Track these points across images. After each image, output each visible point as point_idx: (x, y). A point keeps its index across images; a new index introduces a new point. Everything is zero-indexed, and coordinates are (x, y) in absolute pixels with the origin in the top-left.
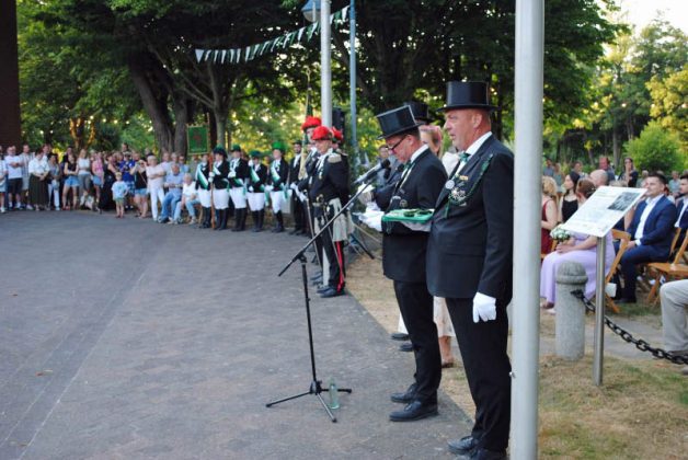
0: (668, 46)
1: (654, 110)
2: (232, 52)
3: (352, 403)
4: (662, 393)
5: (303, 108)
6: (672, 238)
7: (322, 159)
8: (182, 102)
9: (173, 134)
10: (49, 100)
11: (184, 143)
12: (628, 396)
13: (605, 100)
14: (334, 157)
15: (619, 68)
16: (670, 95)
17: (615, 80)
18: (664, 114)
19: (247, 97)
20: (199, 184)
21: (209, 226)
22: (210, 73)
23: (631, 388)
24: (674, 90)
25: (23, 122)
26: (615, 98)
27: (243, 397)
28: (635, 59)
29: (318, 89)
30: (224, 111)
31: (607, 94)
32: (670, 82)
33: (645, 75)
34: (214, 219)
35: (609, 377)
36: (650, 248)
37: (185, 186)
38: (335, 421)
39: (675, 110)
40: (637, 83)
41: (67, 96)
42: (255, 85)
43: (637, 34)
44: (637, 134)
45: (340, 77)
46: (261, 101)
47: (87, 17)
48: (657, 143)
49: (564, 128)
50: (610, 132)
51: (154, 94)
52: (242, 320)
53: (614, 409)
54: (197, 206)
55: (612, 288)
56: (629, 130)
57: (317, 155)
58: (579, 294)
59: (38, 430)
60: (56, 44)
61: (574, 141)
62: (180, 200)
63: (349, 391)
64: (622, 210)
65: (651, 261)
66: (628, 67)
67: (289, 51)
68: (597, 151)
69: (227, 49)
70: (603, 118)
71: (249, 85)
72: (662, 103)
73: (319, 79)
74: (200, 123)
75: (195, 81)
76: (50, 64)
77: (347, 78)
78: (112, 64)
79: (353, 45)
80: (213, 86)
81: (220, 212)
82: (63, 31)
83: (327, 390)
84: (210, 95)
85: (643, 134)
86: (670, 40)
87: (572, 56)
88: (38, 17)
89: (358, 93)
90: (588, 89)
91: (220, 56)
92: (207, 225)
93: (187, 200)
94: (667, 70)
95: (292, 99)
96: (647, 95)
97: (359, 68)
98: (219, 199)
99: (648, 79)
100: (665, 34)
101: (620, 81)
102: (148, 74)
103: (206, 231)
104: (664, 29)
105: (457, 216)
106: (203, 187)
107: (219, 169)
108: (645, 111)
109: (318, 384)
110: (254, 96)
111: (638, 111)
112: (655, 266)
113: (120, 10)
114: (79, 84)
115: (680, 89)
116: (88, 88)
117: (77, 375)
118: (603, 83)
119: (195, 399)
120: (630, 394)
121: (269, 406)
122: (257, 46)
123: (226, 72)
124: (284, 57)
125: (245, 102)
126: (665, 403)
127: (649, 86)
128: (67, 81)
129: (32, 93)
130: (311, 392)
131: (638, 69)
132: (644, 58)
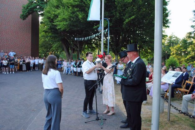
0: (174, 40)
1: (171, 54)
3: (106, 123)
4: (185, 124)
5: (97, 51)
6: (182, 82)
8: (72, 49)
9: (70, 55)
10: (45, 48)
11: (72, 57)
12: (177, 125)
15: (164, 44)
18: (173, 54)
19: (86, 48)
20: (74, 66)
22: (78, 43)
23: (177, 122)
24: (176, 49)
25: (40, 52)
27: (79, 119)
28: (167, 43)
29: (101, 47)
30: (80, 51)
32: (175, 47)
33: (169, 46)
34: (77, 74)
35: (171, 119)
36: (177, 85)
38: (102, 128)
39: (176, 53)
40: (168, 48)
41: (49, 47)
42: (88, 46)
43: (168, 37)
45: (105, 45)
46: (89, 49)
48: (172, 60)
51: (66, 47)
52: (81, 98)
53: (174, 128)
56: (166, 57)
58: (163, 97)
59: (29, 126)
60: (47, 37)
62: (70, 70)
63: (106, 120)
64: (176, 77)
65: (178, 88)
66: (166, 44)
67: (95, 39)
69: (82, 38)
71: (86, 46)
72: (173, 52)
73: (101, 45)
74: (76, 53)
75: (75, 45)
76: (46, 41)
77: (107, 45)
78: (58, 41)
79: (109, 38)
80: (78, 46)
81: (79, 73)
82: (48, 34)
83: (100, 119)
84: (78, 48)
85: (169, 58)
86: (175, 39)
88: (43, 31)
89: (109, 48)
92: (76, 75)
94: (174, 45)
95: (95, 49)
96: (170, 50)
97: (110, 43)
98: (79, 70)
100: (174, 38)
101: (164, 47)
102: (65, 43)
103: (75, 77)
104: (174, 36)
106: (75, 67)
108: (169, 54)
109: (98, 118)
110: (87, 48)
111: (168, 53)
112: (178, 89)
113: (59, 29)
114: (52, 45)
116: (53, 46)
117: (41, 111)
119: (68, 119)
120: (177, 124)
121: (86, 123)
122: (88, 37)
123: (81, 43)
124: (94, 40)
125: (85, 49)
126: (187, 127)
127: (170, 48)
128: (49, 44)
129: (42, 47)
130: (96, 120)
131: (168, 45)
132: (169, 42)
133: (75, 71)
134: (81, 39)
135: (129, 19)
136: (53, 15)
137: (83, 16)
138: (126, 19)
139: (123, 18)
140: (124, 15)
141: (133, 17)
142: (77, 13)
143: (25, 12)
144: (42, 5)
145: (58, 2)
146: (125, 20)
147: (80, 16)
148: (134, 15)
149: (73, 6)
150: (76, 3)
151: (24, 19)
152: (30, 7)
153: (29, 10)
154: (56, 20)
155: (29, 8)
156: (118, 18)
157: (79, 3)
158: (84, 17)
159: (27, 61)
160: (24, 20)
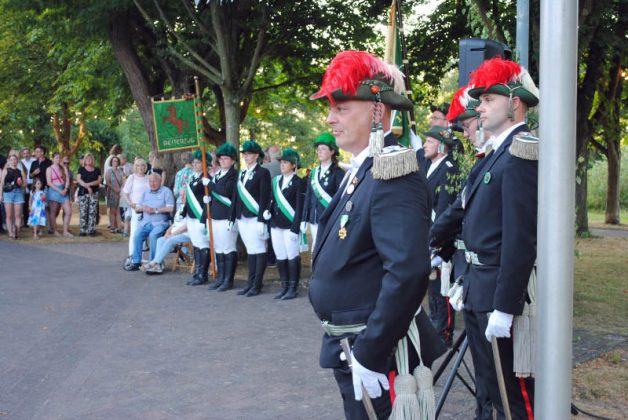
21: (205, 280)
34: (214, 268)
42: (287, 69)
51: (145, 74)
80: (220, 48)
81: (222, 258)
84: (215, 62)
92: (203, 279)
98: (221, 236)
133: (199, 242)
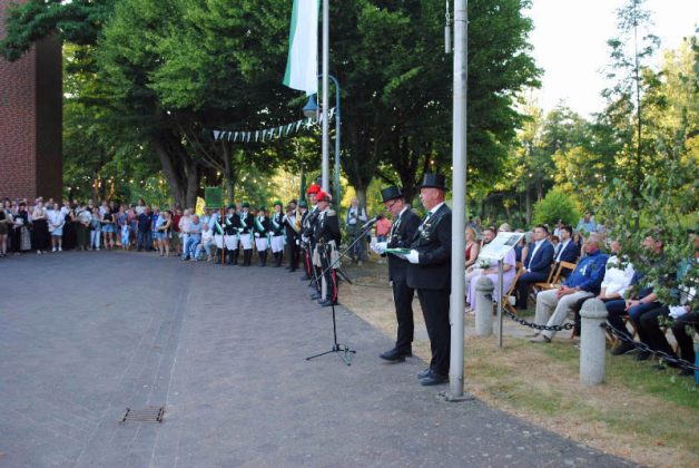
0: (568, 127)
1: (558, 178)
2: (244, 134)
7: (322, 213)
9: (186, 192)
12: (516, 351)
13: (519, 169)
14: (331, 212)
15: (530, 142)
16: (570, 165)
17: (527, 153)
18: (565, 180)
22: (224, 148)
24: (573, 161)
26: (527, 167)
27: (290, 356)
28: (542, 136)
31: (521, 164)
32: (570, 155)
33: (551, 149)
35: (506, 343)
37: (203, 232)
38: (349, 365)
40: (544, 156)
43: (545, 116)
44: (544, 197)
47: (136, 106)
48: (558, 203)
49: (487, 190)
50: (524, 193)
53: (508, 357)
54: (213, 247)
55: (512, 300)
56: (539, 192)
57: (318, 211)
58: (489, 297)
61: (496, 200)
62: (199, 242)
63: (354, 352)
66: (537, 143)
68: (513, 208)
69: (239, 131)
70: (518, 183)
72: (564, 171)
75: (213, 154)
80: (225, 158)
81: (231, 252)
83: (342, 350)
84: (223, 165)
85: (547, 196)
86: (570, 121)
87: (493, 135)
90: (505, 159)
91: (233, 136)
93: (205, 243)
94: (568, 145)
95: (276, 166)
96: (552, 165)
98: (230, 242)
99: (553, 153)
100: (566, 117)
101: (532, 153)
104: (566, 113)
105: (425, 245)
106: (219, 233)
107: (231, 220)
108: (550, 178)
109: (338, 346)
111: (546, 178)
115: (578, 161)
118: (518, 155)
121: (307, 359)
122: (265, 132)
123: (231, 146)
126: (536, 354)
127: (554, 158)
130: (334, 351)
131: (545, 145)
132: (550, 135)
134: (236, 134)
135: (402, 77)
136: (138, 53)
137: (254, 65)
138: (391, 76)
139: (381, 74)
140: (386, 64)
141: (414, 71)
142: (235, 54)
143: (20, 31)
144: (88, 9)
145: (156, 5)
146: (387, 81)
147: (245, 67)
148: (415, 67)
149: (220, 32)
150: (231, 22)
151: (14, 58)
152: (43, 15)
153: (35, 27)
154: (157, 75)
155: (38, 17)
156: (368, 73)
157: (238, 21)
158: (257, 68)
159: (36, 213)
160: (12, 60)
